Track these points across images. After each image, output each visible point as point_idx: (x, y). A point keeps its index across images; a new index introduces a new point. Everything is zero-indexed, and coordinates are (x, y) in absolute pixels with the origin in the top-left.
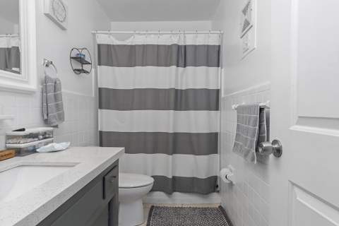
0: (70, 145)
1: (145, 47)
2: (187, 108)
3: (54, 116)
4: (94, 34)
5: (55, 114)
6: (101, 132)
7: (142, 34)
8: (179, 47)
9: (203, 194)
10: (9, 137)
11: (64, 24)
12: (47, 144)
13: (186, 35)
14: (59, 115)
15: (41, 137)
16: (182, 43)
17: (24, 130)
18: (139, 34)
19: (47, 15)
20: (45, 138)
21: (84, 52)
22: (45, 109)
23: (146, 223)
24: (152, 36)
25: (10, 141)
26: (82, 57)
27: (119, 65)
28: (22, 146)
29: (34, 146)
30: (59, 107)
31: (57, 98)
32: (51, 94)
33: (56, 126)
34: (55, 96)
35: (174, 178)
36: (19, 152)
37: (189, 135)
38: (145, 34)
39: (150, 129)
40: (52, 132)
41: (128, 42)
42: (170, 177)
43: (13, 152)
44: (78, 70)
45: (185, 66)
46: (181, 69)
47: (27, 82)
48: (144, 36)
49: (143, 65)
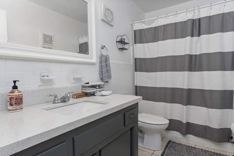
0: (112, 93)
1: (165, 26)
2: (200, 70)
3: (105, 76)
4: (132, 24)
5: (106, 75)
6: (136, 86)
7: (163, 18)
8: (193, 21)
9: (216, 141)
10: (83, 87)
11: (112, 23)
12: (100, 91)
13: (200, 10)
14: (108, 75)
15: (97, 87)
16: (196, 17)
17: (88, 83)
18: (161, 17)
19: (103, 20)
20: (100, 88)
21: (124, 37)
22: (101, 72)
23: (163, 150)
24: (171, 17)
25: (84, 89)
26: (123, 40)
27: (147, 42)
28: (88, 91)
29: (94, 92)
30: (108, 71)
31: (107, 66)
32: (104, 64)
33: (107, 82)
34: (106, 65)
35: (188, 123)
36: (86, 95)
37: (202, 91)
38: (165, 17)
39: (169, 85)
40: (104, 85)
41: (153, 25)
42: (184, 122)
43: (84, 94)
44: (121, 49)
45: (199, 35)
46: (195, 38)
47: (91, 59)
48: (165, 18)
49: (164, 39)
